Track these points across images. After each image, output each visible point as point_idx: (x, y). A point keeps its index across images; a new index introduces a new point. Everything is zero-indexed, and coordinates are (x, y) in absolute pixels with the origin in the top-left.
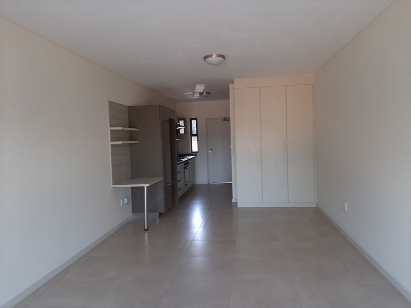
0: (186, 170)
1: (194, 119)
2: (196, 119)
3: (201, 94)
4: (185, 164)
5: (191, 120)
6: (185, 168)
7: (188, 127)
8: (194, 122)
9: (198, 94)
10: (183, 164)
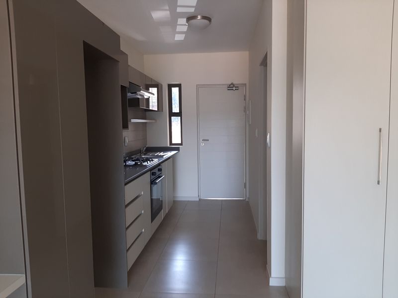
0: (155, 187)
1: (175, 86)
2: (179, 86)
3: (190, 18)
4: (153, 174)
5: (170, 87)
6: (153, 182)
7: (165, 99)
8: (175, 91)
9: (183, 21)
10: (149, 174)
